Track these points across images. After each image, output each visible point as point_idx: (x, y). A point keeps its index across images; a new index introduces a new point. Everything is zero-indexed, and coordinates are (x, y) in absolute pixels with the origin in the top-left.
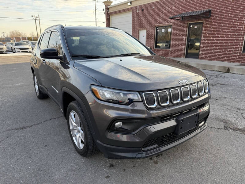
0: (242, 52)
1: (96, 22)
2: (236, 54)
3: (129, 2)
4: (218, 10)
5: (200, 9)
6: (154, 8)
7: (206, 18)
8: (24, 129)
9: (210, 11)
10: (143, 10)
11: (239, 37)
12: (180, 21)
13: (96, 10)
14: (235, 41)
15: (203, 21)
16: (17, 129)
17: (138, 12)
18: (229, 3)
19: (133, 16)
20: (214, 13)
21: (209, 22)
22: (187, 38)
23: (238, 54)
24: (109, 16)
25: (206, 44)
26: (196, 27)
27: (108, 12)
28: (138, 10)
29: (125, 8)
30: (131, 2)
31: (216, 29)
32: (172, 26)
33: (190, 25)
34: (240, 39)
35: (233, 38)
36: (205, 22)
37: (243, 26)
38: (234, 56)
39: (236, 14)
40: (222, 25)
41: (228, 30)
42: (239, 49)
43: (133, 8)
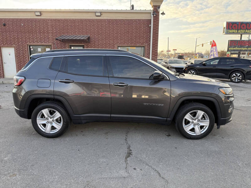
4: (95, 37)
7: (86, 42)
18: (102, 33)
20: (92, 39)
21: (89, 45)
32: (51, 46)
33: (72, 46)
36: (86, 45)
39: (109, 42)
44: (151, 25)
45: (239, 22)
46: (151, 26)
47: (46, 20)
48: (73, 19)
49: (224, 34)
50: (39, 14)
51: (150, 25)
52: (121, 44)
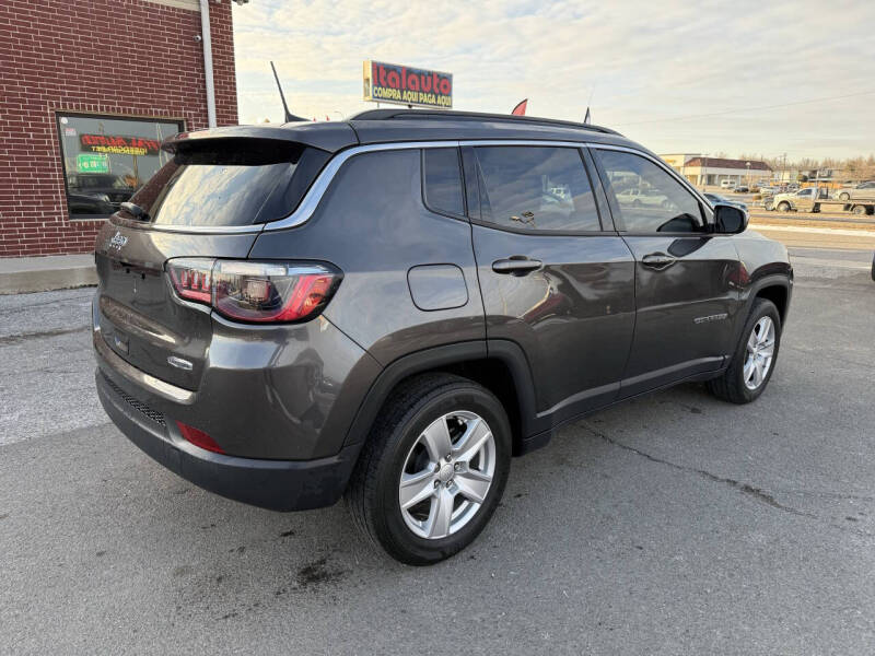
2: (56, 224)
8: (754, 486)
11: (45, 170)
14: (34, 181)
16: (769, 499)
23: (61, 224)
34: (54, 176)
35: (25, 170)
38: (51, 233)
39: (8, 88)
42: (58, 208)
44: (201, 35)
45: (403, 68)
46: (202, 41)
49: (367, 98)
51: (199, 38)
52: (77, 100)
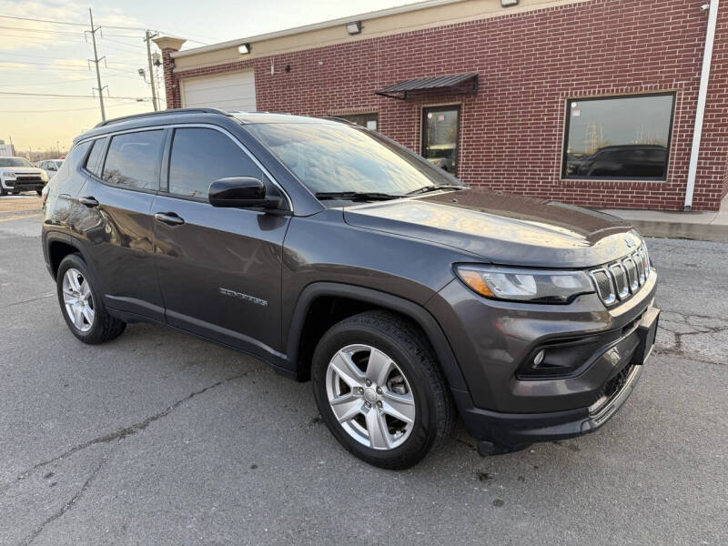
0: (560, 177)
1: (101, 97)
2: (549, 183)
3: (242, 45)
4: (495, 75)
5: (450, 72)
6: (321, 63)
7: (467, 94)
9: (475, 79)
10: (288, 69)
11: (550, 143)
12: (398, 101)
13: (97, 61)
14: (541, 151)
15: (459, 103)
17: (272, 72)
18: (518, 61)
19: (257, 85)
20: (486, 83)
21: (475, 104)
22: (421, 145)
23: (552, 182)
24: (178, 82)
25: (471, 160)
26: (441, 118)
27: (172, 69)
28: (272, 68)
29: (231, 61)
30: (248, 46)
31: (495, 122)
32: (377, 114)
33: (426, 111)
34: (555, 147)
35: (537, 143)
36: (466, 105)
37: (557, 115)
38: (544, 188)
39: (538, 87)
40: (507, 113)
41: (523, 124)
42: (553, 171)
43: (257, 60)
44: (709, 4)
46: (708, 10)
47: (372, 43)
48: (435, 28)
50: (354, 28)
51: (704, 7)
52: (581, 88)
